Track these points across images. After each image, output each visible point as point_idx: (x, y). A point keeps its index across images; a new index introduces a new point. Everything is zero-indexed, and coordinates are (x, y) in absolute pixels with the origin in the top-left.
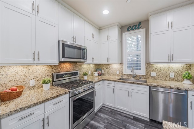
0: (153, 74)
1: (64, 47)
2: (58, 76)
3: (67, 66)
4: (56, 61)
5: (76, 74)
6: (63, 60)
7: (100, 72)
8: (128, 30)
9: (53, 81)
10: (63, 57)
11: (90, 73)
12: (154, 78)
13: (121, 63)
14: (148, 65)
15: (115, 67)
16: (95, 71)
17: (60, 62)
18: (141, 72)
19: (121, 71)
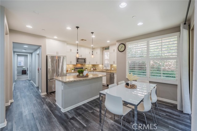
0: (113, 69)
1: (78, 59)
2: (76, 68)
3: (79, 65)
4: (75, 64)
5: (82, 68)
6: (78, 63)
7: (95, 68)
8: (105, 49)
9: (74, 70)
10: (78, 62)
11: (89, 68)
12: (113, 71)
13: (103, 64)
14: (111, 65)
15: (101, 66)
16: (92, 68)
17: (77, 64)
18: (109, 68)
19: (103, 68)
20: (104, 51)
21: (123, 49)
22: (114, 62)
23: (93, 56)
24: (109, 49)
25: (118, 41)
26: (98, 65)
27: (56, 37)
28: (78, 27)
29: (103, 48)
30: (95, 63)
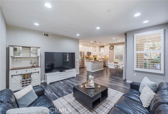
0: (106, 58)
6: (87, 55)
13: (100, 55)
18: (104, 57)
19: (100, 57)
20: (101, 48)
21: (112, 48)
22: (107, 55)
23: (95, 52)
24: (104, 47)
25: (109, 44)
26: (97, 56)
27: (82, 44)
28: (95, 42)
29: (100, 46)
30: (95, 55)
